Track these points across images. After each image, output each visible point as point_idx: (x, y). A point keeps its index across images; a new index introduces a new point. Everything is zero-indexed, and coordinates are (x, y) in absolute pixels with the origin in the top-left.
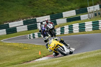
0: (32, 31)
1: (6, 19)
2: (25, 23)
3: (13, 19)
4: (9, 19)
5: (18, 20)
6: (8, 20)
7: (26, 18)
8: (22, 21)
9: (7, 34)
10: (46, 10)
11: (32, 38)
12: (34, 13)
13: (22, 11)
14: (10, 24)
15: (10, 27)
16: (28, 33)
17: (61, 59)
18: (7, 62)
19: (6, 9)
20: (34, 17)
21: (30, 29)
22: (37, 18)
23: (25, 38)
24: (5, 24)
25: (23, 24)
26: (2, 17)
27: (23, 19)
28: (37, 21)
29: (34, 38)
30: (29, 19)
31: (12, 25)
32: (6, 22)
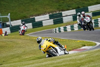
0: (58, 25)
1: (32, 13)
2: (51, 17)
3: (39, 13)
4: (36, 13)
5: (44, 14)
6: (34, 14)
7: (51, 12)
8: (48, 15)
9: (33, 28)
10: (72, 4)
11: (58, 32)
12: (60, 7)
13: (48, 5)
14: (36, 18)
15: (36, 20)
16: (54, 27)
17: (86, 54)
18: (33, 56)
19: (32, 3)
20: (60, 11)
21: (55, 23)
22: (63, 12)
23: (51, 32)
24: (31, 18)
25: (48, 18)
26: (28, 11)
27: (49, 13)
28: (63, 15)
29: (60, 31)
30: (55, 13)
31: (38, 19)
32: (33, 16)
